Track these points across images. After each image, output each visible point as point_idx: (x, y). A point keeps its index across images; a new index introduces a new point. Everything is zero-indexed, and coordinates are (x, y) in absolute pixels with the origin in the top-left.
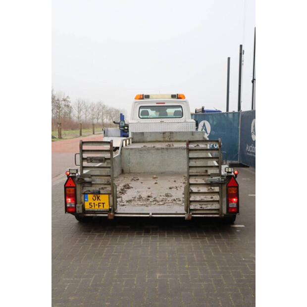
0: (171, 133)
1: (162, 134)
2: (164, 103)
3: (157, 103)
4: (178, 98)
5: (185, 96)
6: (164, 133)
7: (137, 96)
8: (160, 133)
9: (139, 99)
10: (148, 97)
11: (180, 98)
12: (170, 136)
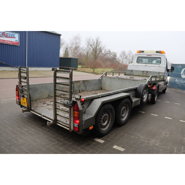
0: (147, 72)
1: (142, 72)
2: (151, 56)
3: (147, 55)
4: (160, 53)
5: (165, 52)
6: (143, 71)
7: (138, 51)
8: (141, 71)
9: (139, 53)
10: (143, 52)
11: (162, 53)
12: (147, 73)
